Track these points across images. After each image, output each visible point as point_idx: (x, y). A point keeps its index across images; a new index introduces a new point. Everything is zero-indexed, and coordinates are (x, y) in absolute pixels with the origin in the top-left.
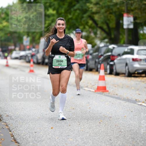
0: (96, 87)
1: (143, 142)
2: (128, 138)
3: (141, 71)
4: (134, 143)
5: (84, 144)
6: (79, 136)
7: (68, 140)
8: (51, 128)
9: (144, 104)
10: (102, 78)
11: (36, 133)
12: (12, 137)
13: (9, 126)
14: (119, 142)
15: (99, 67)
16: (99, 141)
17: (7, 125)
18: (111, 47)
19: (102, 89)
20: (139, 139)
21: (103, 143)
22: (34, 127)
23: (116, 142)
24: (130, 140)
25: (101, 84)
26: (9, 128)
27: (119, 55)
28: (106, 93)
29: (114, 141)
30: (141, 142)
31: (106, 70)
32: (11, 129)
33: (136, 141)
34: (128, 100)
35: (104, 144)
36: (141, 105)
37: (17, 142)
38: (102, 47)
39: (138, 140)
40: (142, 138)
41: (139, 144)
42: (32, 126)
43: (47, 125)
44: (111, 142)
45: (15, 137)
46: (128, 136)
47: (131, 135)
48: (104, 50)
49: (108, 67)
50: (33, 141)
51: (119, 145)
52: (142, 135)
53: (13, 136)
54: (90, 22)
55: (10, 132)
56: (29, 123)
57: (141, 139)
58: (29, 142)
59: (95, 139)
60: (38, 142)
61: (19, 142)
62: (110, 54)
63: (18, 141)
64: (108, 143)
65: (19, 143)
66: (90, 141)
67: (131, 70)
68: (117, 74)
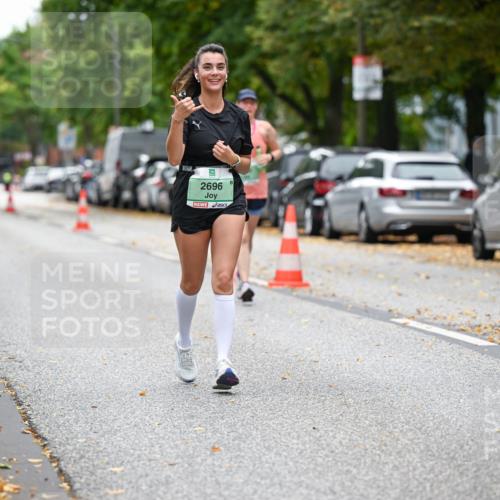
0: (272, 273)
1: (409, 434)
2: (367, 422)
3: (403, 227)
4: (384, 438)
5: (236, 442)
6: (222, 418)
7: (190, 430)
8: (141, 395)
9: (413, 323)
10: (290, 247)
11: (97, 410)
12: (25, 420)
13: (17, 388)
14: (340, 436)
15: (281, 213)
16: (283, 433)
17: (9, 386)
18: (316, 154)
19: (292, 279)
20: (400, 425)
21: (293, 438)
22: (91, 392)
23: (331, 434)
24: (374, 429)
25: (288, 263)
26: (16, 395)
27: (340, 179)
28: (301, 291)
29: (326, 431)
30: (406, 433)
31: (300, 224)
32: (21, 396)
33: (390, 433)
34: (366, 311)
35: (295, 441)
36: (404, 325)
37: (38, 437)
38: (291, 155)
39: (395, 428)
40: (408, 423)
41: (398, 440)
42: (83, 388)
43: (129, 386)
44: (318, 435)
45: (34, 421)
46: (366, 418)
47: (378, 414)
48: (294, 163)
49: (308, 213)
50: (87, 433)
51: (341, 443)
52: (409, 415)
53: (27, 418)
54: (256, 81)
55: (20, 405)
56: (76, 380)
57: (406, 427)
58: (76, 437)
59: (269, 426)
60: (103, 436)
61: (46, 434)
62: (312, 175)
63: (44, 432)
64: (307, 439)
65: (44, 439)
66: (255, 432)
67: (377, 224)
68: (335, 235)
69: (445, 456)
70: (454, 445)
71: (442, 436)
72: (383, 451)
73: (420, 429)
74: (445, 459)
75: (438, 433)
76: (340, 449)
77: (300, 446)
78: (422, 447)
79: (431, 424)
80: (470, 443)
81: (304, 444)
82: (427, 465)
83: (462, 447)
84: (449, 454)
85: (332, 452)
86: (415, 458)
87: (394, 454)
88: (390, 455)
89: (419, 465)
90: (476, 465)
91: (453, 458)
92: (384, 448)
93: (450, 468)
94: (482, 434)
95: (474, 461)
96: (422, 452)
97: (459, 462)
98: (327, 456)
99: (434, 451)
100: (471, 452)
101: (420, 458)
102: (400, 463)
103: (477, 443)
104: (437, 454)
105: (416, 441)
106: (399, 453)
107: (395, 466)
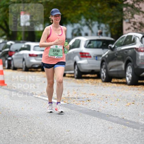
1: (39, 132)
3: (37, 66)
4: (31, 133)
9: (40, 97)
14: (17, 133)
18: (9, 43)
19: (1, 83)
20: (36, 129)
21: (2, 133)
23: (14, 132)
24: (28, 130)
27: (17, 51)
28: (4, 87)
29: (12, 131)
30: (38, 132)
31: (4, 65)
33: (33, 132)
35: (3, 135)
36: (37, 97)
38: (1, 43)
39: (34, 130)
41: (35, 134)
44: (10, 132)
46: (25, 127)
47: (29, 126)
48: (2, 46)
49: (6, 62)
51: (17, 135)
52: (39, 126)
57: (38, 130)
62: (7, 50)
67: (28, 65)
68: (15, 69)
69: (50, 139)
70: (53, 135)
71: (49, 133)
72: (30, 137)
73: (42, 130)
74: (50, 140)
75: (48, 131)
76: (17, 137)
77: (4, 136)
78: (43, 136)
79: (46, 129)
80: (58, 135)
81: (5, 135)
82: (45, 142)
83: (56, 136)
84: (51, 138)
85: (15, 138)
86: (41, 140)
87: (34, 138)
88: (33, 138)
89: (42, 142)
90: (60, 141)
91: (53, 139)
92: (31, 136)
93: (52, 142)
94: (62, 132)
95: (60, 140)
96: (43, 137)
97: (55, 141)
98: (13, 139)
99: (47, 137)
100: (58, 137)
101: (43, 139)
102: (36, 141)
103: (60, 135)
104: (48, 138)
105: (41, 134)
106: (36, 138)
107: (34, 142)
